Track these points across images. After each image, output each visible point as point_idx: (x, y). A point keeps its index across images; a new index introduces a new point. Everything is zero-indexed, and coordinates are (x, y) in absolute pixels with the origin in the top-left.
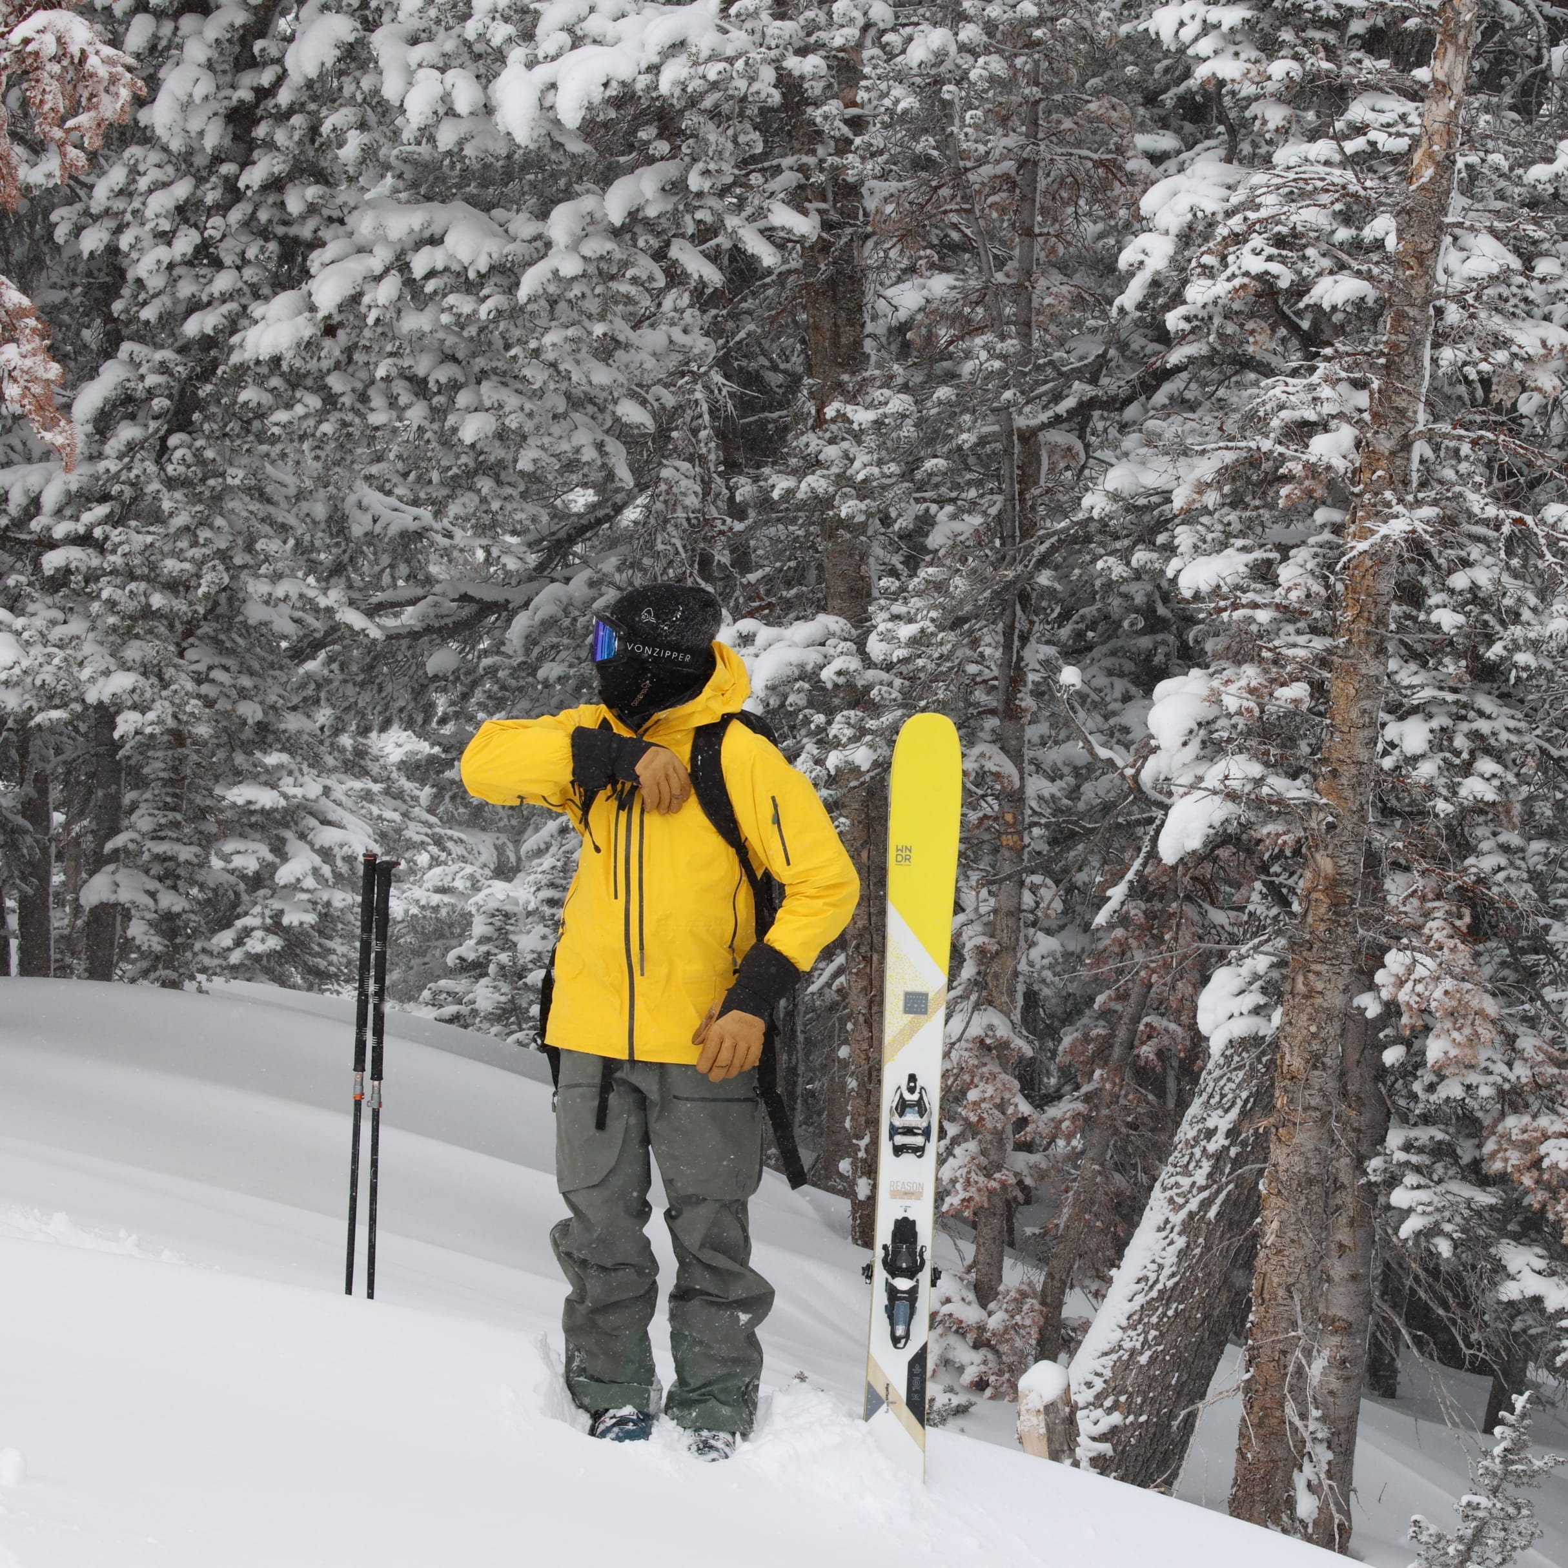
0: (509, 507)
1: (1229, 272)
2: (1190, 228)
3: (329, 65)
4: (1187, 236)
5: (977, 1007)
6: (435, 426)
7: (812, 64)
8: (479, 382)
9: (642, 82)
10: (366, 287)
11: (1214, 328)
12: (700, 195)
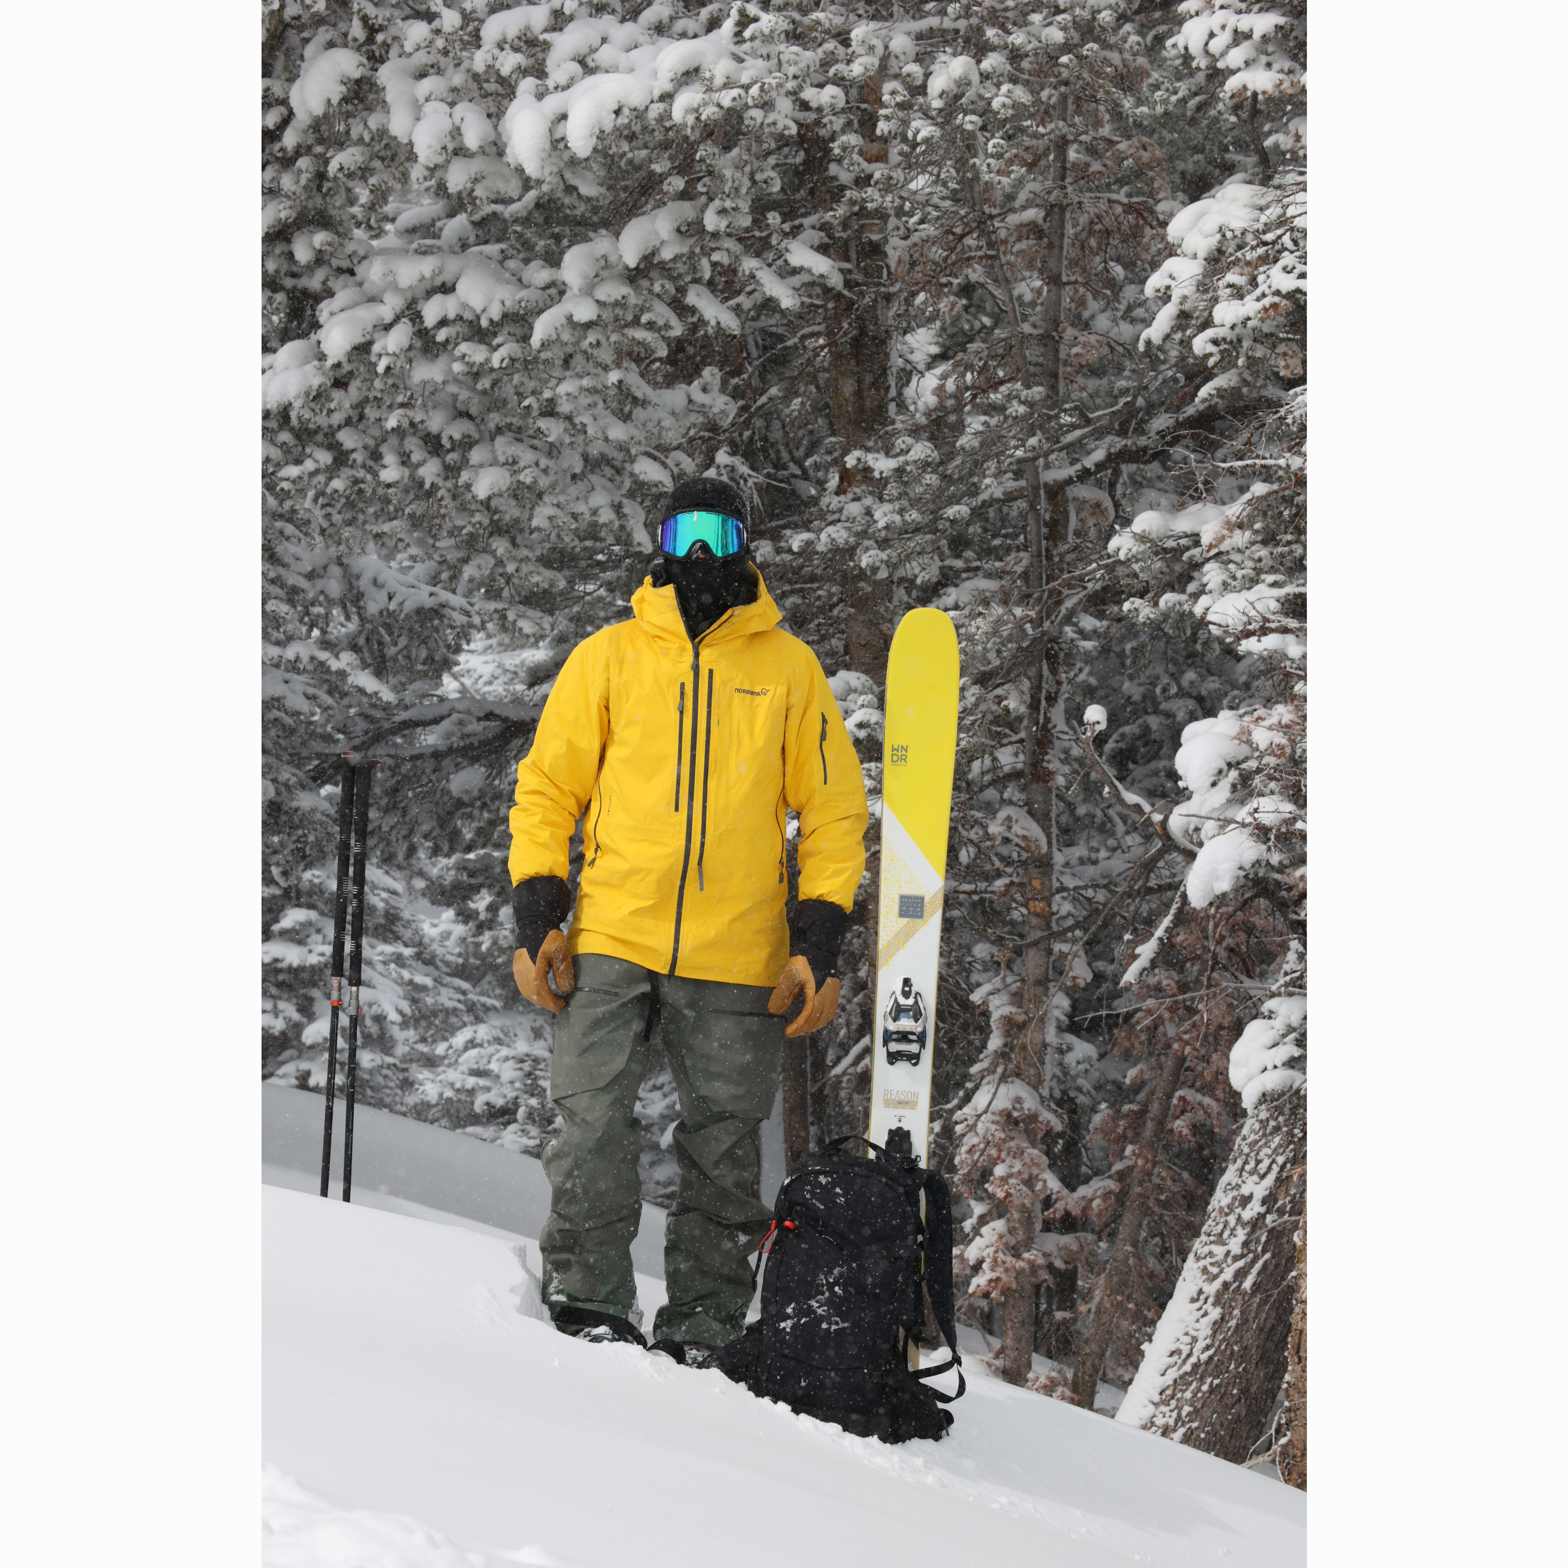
0: (525, 569)
1: (1258, 292)
2: (1220, 251)
3: (335, 101)
4: (1216, 260)
5: (1003, 1079)
6: (449, 484)
7: (830, 95)
8: (492, 439)
9: (656, 110)
10: (376, 335)
11: (1243, 351)
12: (715, 235)
